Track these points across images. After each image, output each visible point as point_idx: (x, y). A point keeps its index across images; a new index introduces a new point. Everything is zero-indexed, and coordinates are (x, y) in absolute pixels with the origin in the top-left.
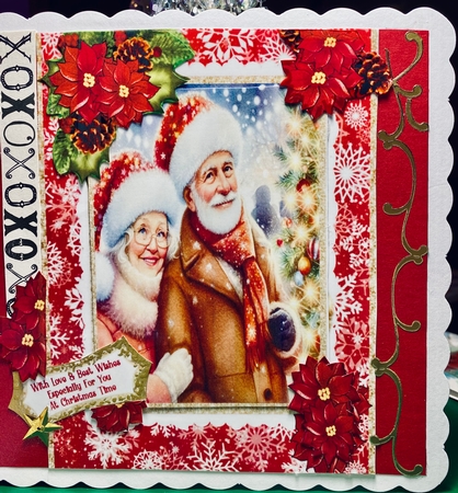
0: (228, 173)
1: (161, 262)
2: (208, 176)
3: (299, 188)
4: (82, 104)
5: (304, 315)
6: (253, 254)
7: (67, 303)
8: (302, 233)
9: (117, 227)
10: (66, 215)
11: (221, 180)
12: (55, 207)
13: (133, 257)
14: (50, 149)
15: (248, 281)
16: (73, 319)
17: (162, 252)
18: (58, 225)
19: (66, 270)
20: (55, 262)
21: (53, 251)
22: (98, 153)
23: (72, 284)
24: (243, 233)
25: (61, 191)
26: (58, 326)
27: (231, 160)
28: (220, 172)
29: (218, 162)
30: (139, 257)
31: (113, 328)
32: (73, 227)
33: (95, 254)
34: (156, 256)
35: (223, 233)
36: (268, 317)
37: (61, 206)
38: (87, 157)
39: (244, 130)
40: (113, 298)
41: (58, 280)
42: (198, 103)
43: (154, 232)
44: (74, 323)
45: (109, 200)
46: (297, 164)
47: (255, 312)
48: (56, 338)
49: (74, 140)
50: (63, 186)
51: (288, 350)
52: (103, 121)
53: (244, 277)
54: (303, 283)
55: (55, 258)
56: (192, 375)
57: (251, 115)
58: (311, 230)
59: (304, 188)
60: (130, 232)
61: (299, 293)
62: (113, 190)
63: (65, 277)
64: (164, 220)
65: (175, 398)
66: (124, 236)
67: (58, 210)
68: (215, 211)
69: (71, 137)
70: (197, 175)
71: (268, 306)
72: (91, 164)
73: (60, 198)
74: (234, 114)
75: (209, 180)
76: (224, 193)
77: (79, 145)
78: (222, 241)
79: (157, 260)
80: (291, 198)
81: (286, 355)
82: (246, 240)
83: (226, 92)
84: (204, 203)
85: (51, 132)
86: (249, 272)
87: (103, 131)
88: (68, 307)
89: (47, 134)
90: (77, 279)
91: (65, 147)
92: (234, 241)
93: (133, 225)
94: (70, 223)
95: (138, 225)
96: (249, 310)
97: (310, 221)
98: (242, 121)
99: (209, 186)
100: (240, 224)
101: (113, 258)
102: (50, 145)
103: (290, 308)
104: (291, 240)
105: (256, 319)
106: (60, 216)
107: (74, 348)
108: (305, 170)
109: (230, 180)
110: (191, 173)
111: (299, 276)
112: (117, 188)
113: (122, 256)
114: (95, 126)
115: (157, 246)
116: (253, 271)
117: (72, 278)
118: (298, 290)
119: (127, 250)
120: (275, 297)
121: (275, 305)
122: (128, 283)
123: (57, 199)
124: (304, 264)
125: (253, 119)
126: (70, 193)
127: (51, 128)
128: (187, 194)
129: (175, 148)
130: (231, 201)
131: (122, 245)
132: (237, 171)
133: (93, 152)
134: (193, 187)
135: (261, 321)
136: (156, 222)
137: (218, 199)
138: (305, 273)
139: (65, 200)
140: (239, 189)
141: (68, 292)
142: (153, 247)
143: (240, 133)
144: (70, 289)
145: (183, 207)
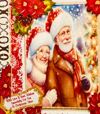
0: (69, 33)
1: (47, 61)
2: (62, 34)
3: (91, 38)
4: (23, 11)
5: (93, 79)
6: (76, 59)
7: (18, 74)
8: (92, 52)
9: (33, 50)
10: (17, 46)
11: (66, 35)
12: (14, 44)
13: (39, 60)
14: (13, 26)
15: (75, 68)
16: (20, 79)
17: (47, 58)
18: (15, 49)
19: (17, 64)
20: (14, 61)
21: (13, 58)
22: (28, 27)
23: (19, 68)
24: (73, 52)
25: (16, 39)
26: (15, 81)
27: (70, 29)
28: (66, 33)
29: (65, 30)
30: (40, 60)
31: (32, 82)
32: (20, 50)
33: (27, 59)
34: (46, 59)
35: (67, 52)
36: (81, 79)
37: (16, 44)
38: (24, 28)
39: (74, 19)
40: (32, 73)
41: (15, 67)
42: (59, 11)
43: (45, 52)
44: (20, 80)
45: (31, 42)
46: (90, 30)
47: (77, 78)
48: (14, 85)
49: (20, 23)
50: (17, 37)
51: (88, 90)
52: (29, 17)
53: (73, 66)
54: (92, 68)
55: (14, 60)
56: (57, 98)
57: (76, 15)
58: (95, 51)
59: (93, 38)
60: (38, 52)
61: (91, 72)
62: (32, 39)
63: (17, 66)
64: (48, 48)
65: (51, 105)
66: (36, 53)
67: (15, 45)
68: (64, 45)
69: (19, 22)
70: (59, 34)
71: (81, 76)
72: (25, 30)
73: (16, 41)
74: (70, 14)
75: (63, 35)
76: (67, 39)
77: (22, 24)
78: (67, 55)
79: (46, 61)
80: (89, 41)
81: (87, 92)
82: (74, 54)
83: (68, 7)
84: (61, 43)
85: (13, 20)
86: (75, 65)
87: (29, 20)
88: (18, 75)
89: (12, 21)
90: (21, 66)
91: (17, 25)
92: (70, 55)
93: (38, 49)
94: (19, 49)
95: (40, 50)
96: (75, 77)
97: (95, 48)
98: (73, 16)
99: (62, 37)
100: (72, 49)
101: (32, 60)
102: (13, 24)
103: (88, 76)
104: (89, 55)
105: (77, 80)
106: (16, 47)
107: (20, 89)
108: (93, 32)
109: (69, 35)
110: (57, 33)
111: (91, 66)
112: (33, 38)
113: (35, 60)
114: (27, 18)
115: (46, 56)
116: (77, 65)
117: (19, 66)
118: (91, 71)
119: (36, 58)
120: (83, 73)
121: (84, 75)
122: (37, 68)
123: (15, 41)
124: (93, 62)
125: (77, 16)
126: (19, 39)
127: (13, 19)
128: (55, 40)
129: (52, 25)
130: (69, 42)
131: (35, 56)
132: (71, 33)
133: (26, 26)
134: (57, 38)
135: (79, 81)
136: (46, 49)
137: (65, 41)
138: (93, 65)
139: (17, 41)
140: (72, 38)
141: (18, 71)
142: (45, 56)
143: (72, 20)
144: (18, 70)
145: (54, 44)
